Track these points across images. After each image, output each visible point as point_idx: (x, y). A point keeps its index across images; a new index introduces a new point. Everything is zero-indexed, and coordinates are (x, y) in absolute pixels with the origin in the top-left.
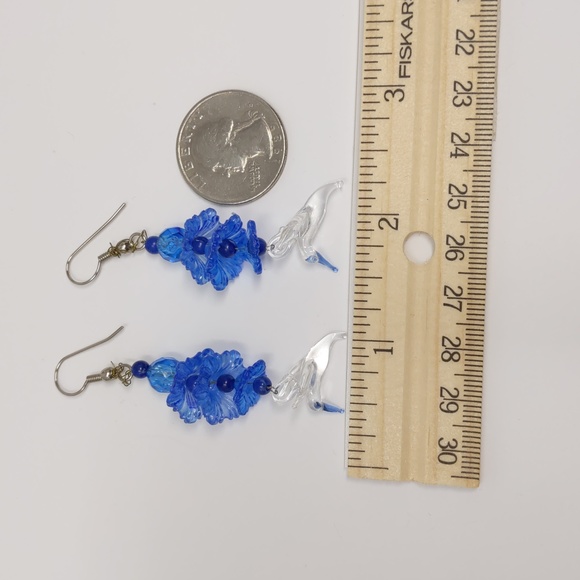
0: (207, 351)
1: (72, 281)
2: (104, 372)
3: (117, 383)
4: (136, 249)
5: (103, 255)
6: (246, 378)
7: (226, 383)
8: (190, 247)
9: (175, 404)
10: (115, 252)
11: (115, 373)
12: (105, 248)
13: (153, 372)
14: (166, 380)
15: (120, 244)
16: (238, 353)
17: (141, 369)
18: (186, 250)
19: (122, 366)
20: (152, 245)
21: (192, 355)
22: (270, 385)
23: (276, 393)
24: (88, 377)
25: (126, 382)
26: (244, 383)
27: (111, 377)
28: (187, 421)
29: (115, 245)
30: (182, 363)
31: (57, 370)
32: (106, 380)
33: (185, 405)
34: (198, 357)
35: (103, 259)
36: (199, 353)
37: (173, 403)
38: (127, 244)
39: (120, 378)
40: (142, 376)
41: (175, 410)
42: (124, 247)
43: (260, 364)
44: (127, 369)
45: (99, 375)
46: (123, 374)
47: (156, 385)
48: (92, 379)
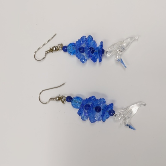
0: (93, 97)
1: (36, 59)
2: (56, 98)
3: (60, 102)
4: (58, 50)
5: (47, 51)
6: (107, 109)
7: (98, 109)
8: (79, 51)
9: (80, 114)
10: (51, 50)
11: (60, 98)
12: (48, 49)
13: (73, 101)
14: (77, 104)
15: (53, 48)
16: (105, 100)
17: (69, 99)
18: (77, 52)
19: (63, 97)
20: (65, 49)
21: (88, 97)
22: (115, 113)
23: (115, 116)
24: (50, 98)
25: (63, 103)
26: (106, 111)
27: (58, 100)
28: (83, 120)
29: (51, 48)
30: (84, 100)
31: (40, 94)
32: (57, 100)
33: (83, 115)
34: (90, 98)
35: (47, 53)
36: (90, 97)
37: (80, 113)
38: (56, 48)
39: (62, 101)
40: (69, 101)
41: (80, 116)
42: (54, 49)
43: (112, 105)
44: (64, 98)
45: (54, 98)
46: (63, 99)
47: (74, 106)
48: (52, 99)
